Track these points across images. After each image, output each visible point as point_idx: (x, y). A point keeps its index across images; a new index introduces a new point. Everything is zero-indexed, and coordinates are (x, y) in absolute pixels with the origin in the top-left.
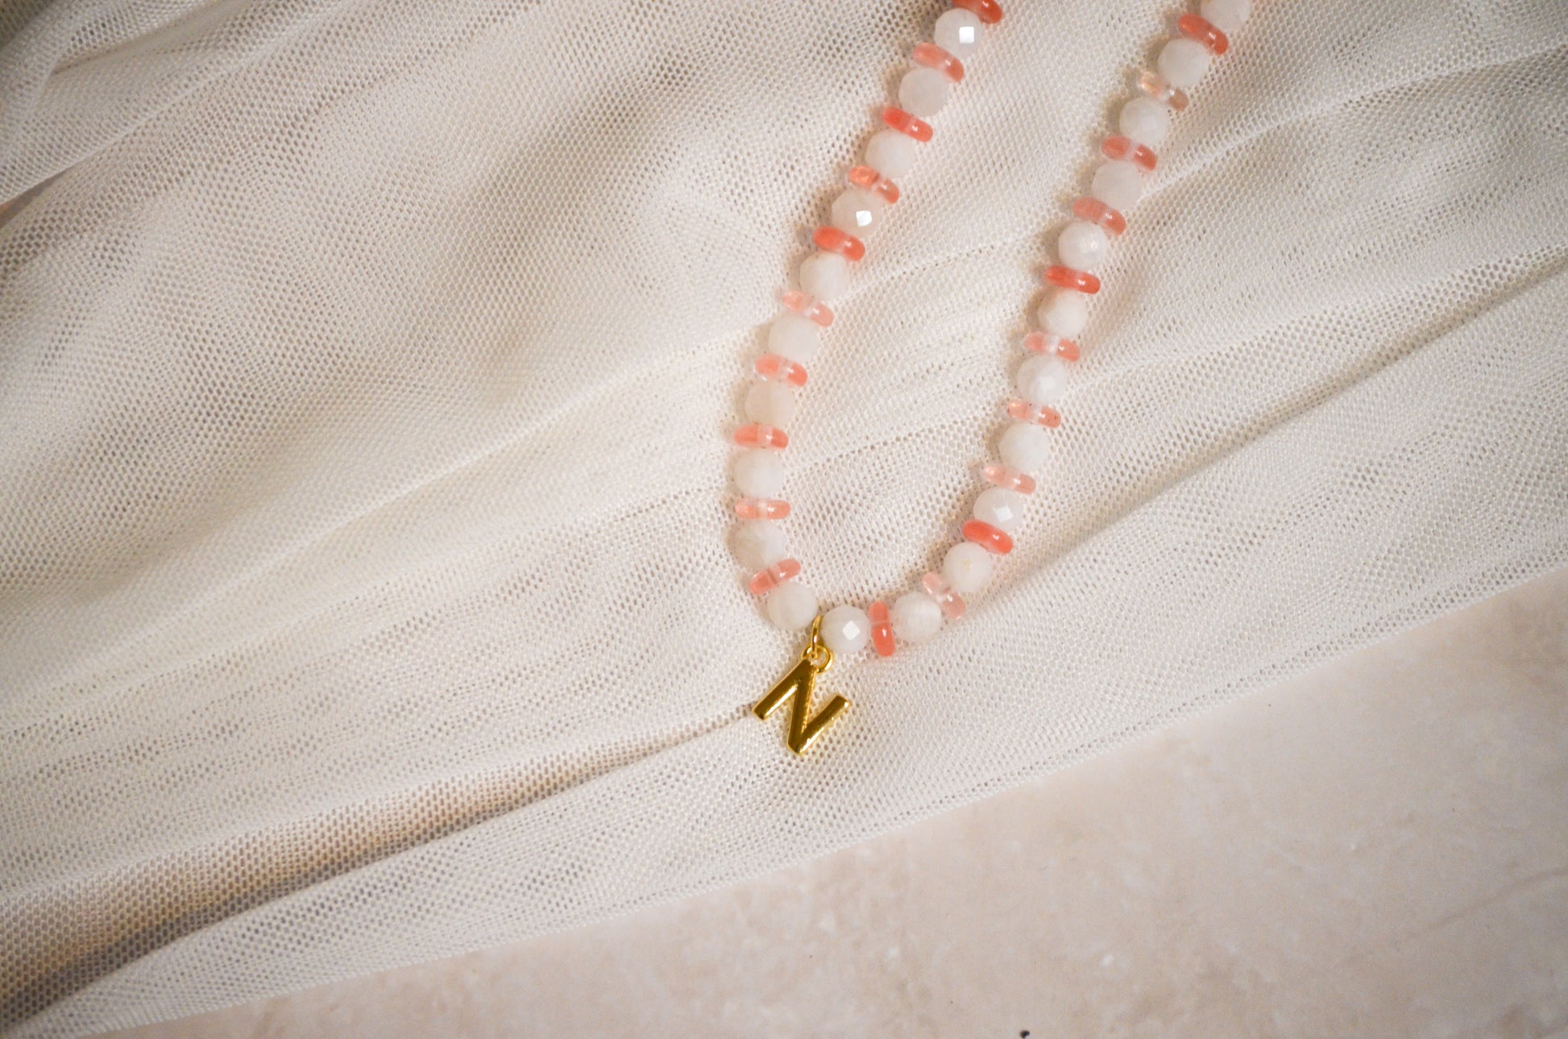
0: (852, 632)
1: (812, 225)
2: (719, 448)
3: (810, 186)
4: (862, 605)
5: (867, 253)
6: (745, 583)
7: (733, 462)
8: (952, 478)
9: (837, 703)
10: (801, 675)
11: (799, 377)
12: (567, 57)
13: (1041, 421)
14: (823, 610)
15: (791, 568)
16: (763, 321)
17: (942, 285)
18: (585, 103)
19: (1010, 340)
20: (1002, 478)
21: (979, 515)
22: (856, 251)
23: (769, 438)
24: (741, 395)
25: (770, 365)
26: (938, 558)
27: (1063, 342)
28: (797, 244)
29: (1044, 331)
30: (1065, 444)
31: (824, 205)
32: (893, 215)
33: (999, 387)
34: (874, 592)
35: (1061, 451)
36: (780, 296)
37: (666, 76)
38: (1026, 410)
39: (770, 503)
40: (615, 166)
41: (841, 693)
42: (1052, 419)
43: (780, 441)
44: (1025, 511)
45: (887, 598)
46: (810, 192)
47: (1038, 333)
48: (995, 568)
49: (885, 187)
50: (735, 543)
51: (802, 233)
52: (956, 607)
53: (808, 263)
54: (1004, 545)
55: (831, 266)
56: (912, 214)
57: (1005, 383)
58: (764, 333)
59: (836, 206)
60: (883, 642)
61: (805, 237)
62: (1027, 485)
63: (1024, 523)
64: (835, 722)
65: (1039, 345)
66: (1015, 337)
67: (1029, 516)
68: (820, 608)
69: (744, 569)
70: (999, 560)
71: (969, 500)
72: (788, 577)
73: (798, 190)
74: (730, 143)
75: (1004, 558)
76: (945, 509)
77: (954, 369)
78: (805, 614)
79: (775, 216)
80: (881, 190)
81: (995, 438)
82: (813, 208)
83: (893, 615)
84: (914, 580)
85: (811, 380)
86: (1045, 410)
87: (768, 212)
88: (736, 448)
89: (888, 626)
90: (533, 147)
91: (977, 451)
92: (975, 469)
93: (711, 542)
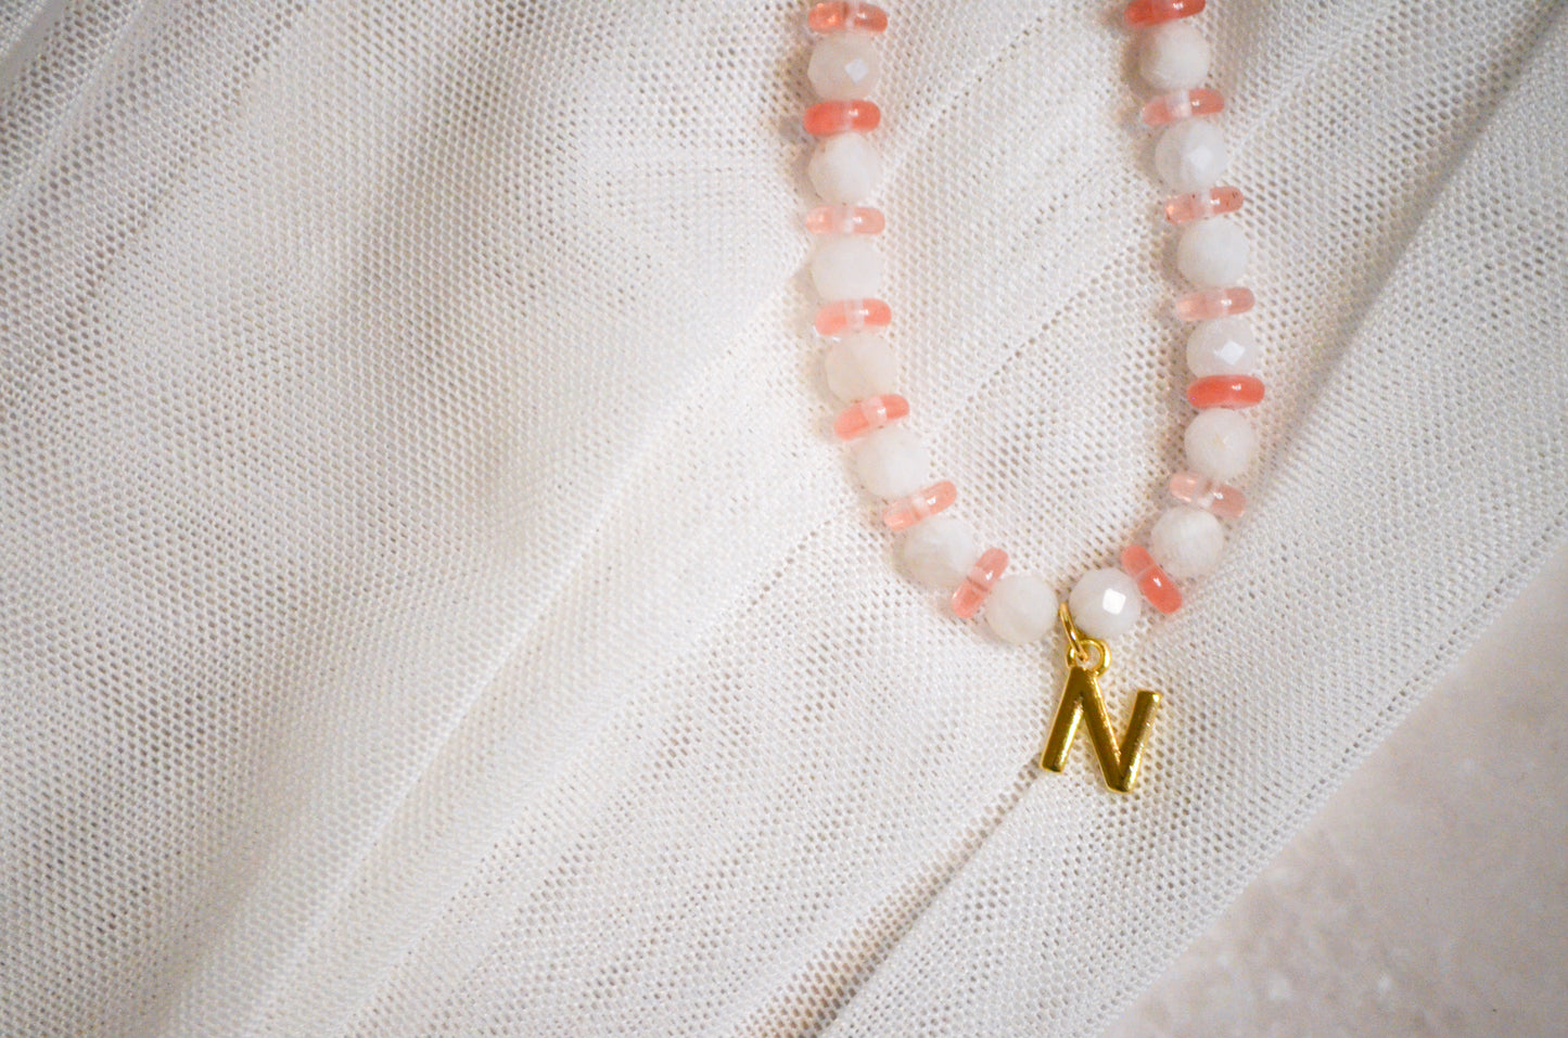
0: (1115, 601)
1: (793, 112)
2: (824, 457)
3: (767, 63)
4: (1111, 560)
5: (883, 110)
6: (945, 610)
7: (852, 466)
8: (1139, 339)
9: (1143, 702)
10: (1078, 690)
11: (879, 314)
12: (371, 58)
13: (1217, 210)
14: (1064, 592)
15: (995, 561)
16: (796, 266)
17: (1001, 103)
18: (426, 107)
19: (1122, 126)
20: (1205, 308)
21: (1201, 370)
22: (868, 117)
23: (882, 411)
24: (817, 375)
25: (834, 319)
26: (1175, 451)
27: (1193, 95)
28: (788, 146)
29: (1163, 92)
30: (1262, 222)
31: (796, 76)
32: (891, 46)
33: (1142, 194)
34: (1116, 536)
35: (1261, 234)
36: (801, 224)
37: (510, 19)
38: (1190, 206)
39: (927, 493)
40: (507, 168)
41: (1143, 687)
42: (1230, 200)
43: (897, 408)
44: (1256, 334)
45: (1136, 535)
46: (770, 71)
47: (1156, 99)
48: (1254, 426)
49: (863, 16)
50: (907, 568)
51: (787, 129)
52: (1231, 503)
53: (814, 165)
54: (1252, 391)
55: (847, 152)
56: (915, 31)
57: (1145, 183)
58: (805, 281)
59: (813, 72)
60: (1162, 596)
61: (793, 131)
62: (1242, 300)
63: (1263, 349)
64: (1154, 728)
65: (1164, 115)
66: (1127, 120)
67: (1264, 337)
68: (1058, 592)
69: (936, 593)
70: (1255, 414)
71: (1176, 356)
72: (996, 575)
73: (754, 76)
74: (636, 63)
75: (1259, 408)
76: (1152, 384)
77: (1071, 200)
78: (1042, 611)
79: (743, 124)
80: (859, 22)
81: (1169, 260)
82: (784, 89)
83: (1157, 553)
84: (1160, 494)
85: (895, 310)
86: (1215, 193)
87: (731, 126)
88: (844, 444)
89: (1157, 572)
90: (388, 195)
91: (1155, 290)
92: (1163, 313)
93: (877, 579)
